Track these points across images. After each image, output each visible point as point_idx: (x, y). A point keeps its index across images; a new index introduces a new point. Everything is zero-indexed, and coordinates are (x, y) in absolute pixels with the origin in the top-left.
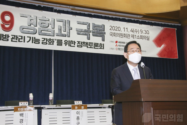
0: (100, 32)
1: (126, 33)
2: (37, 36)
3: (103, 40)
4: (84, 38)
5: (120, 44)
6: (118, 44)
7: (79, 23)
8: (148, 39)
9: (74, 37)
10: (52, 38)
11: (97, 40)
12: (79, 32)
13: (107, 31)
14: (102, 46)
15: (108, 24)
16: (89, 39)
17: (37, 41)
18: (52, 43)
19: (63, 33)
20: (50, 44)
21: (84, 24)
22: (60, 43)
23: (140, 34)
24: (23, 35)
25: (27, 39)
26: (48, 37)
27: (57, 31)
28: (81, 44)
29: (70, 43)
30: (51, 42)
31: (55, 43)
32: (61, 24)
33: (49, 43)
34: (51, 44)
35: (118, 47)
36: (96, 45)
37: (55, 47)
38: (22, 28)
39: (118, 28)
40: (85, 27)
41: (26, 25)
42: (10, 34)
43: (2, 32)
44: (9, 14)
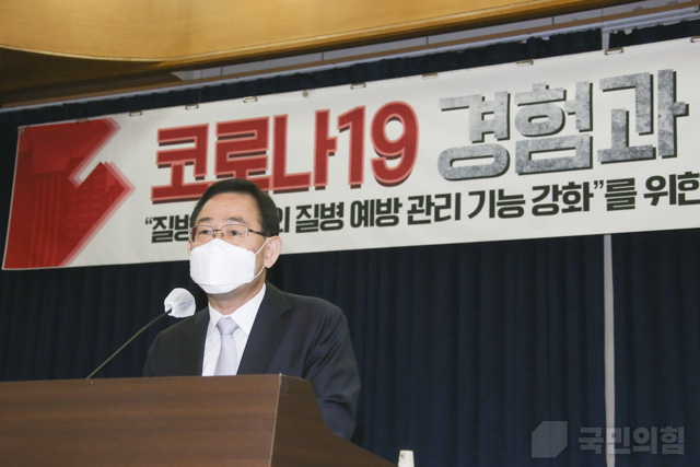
10: (578, 177)
17: (509, 206)
18: (580, 204)
19: (636, 140)
20: (572, 209)
22: (620, 195)
24: (452, 188)
25: (469, 204)
26: (562, 179)
27: (603, 139)
29: (676, 187)
30: (577, 198)
31: (599, 198)
32: (627, 100)
33: (567, 206)
34: (579, 209)
37: (599, 221)
38: (449, 159)
41: (462, 140)
42: (403, 192)
43: (371, 190)
44: (401, 111)
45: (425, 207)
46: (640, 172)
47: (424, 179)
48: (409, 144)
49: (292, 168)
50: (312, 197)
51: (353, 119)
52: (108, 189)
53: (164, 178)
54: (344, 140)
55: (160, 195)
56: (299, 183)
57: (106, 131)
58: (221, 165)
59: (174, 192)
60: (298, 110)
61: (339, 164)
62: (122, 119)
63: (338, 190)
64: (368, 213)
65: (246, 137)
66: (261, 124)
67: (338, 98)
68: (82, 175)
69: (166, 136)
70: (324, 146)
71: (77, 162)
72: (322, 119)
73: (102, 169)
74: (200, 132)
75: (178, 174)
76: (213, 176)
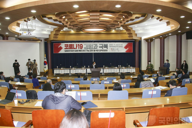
0: (106, 46)
1: (115, 46)
2: (88, 49)
3: (107, 49)
4: (101, 49)
6: (112, 49)
7: (100, 44)
9: (99, 49)
12: (100, 47)
13: (108, 46)
14: (107, 50)
15: (108, 44)
16: (103, 49)
17: (88, 51)
21: (101, 44)
22: (94, 51)
23: (119, 46)
25: (86, 51)
26: (91, 49)
27: (93, 48)
28: (100, 50)
29: (97, 50)
30: (92, 51)
31: (93, 51)
32: (95, 45)
36: (105, 50)
37: (93, 52)
38: (85, 48)
39: (112, 45)
40: (101, 45)
41: (86, 47)
43: (80, 49)
44: (82, 45)
45: (83, 51)
46: (95, 49)
47: (83, 49)
48: (82, 47)
49: (74, 48)
50: (76, 49)
51: (79, 45)
52: (61, 48)
53: (65, 47)
54: (78, 46)
55: (65, 49)
56: (75, 48)
57: (60, 44)
58: (69, 47)
59: (66, 48)
60: (75, 44)
61: (78, 47)
62: (62, 43)
63: (78, 49)
64: (80, 51)
66: (72, 45)
67: (78, 43)
68: (59, 47)
69: (65, 45)
70: (77, 46)
71: (58, 46)
72: (76, 45)
73: (60, 47)
74: (68, 45)
75: (66, 47)
76: (69, 48)
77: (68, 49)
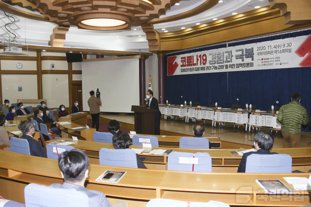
0: (250, 54)
1: (270, 50)
2: (216, 65)
3: (253, 60)
4: (240, 61)
5: (265, 60)
6: (263, 61)
7: (237, 51)
8: (290, 52)
9: (235, 61)
10: (223, 64)
11: (248, 60)
12: (237, 57)
13: (255, 52)
14: (252, 65)
16: (243, 61)
17: (216, 68)
19: (228, 60)
20: (222, 69)
21: (240, 50)
22: (227, 67)
23: (282, 48)
24: (210, 65)
25: (212, 68)
26: (221, 65)
27: (225, 60)
28: (239, 65)
29: (232, 66)
30: (222, 67)
31: (224, 67)
32: (227, 54)
35: (264, 63)
36: (248, 64)
38: (210, 62)
39: (264, 48)
40: (240, 53)
41: (211, 59)
42: (205, 66)
43: (202, 66)
44: (205, 55)
45: (208, 68)
46: (228, 64)
47: (208, 65)
48: (206, 60)
49: (194, 63)
50: (196, 66)
51: (200, 56)
52: (176, 65)
53: (182, 64)
54: (199, 59)
55: (182, 66)
57: (176, 57)
58: (187, 62)
60: (194, 55)
61: (199, 62)
62: (177, 56)
63: (199, 66)
64: (203, 69)
65: (190, 58)
66: (191, 57)
67: (199, 53)
69: (182, 58)
70: (198, 60)
71: (173, 62)
72: (197, 56)
73: (176, 62)
74: (185, 58)
76: (186, 64)
77: (185, 66)
